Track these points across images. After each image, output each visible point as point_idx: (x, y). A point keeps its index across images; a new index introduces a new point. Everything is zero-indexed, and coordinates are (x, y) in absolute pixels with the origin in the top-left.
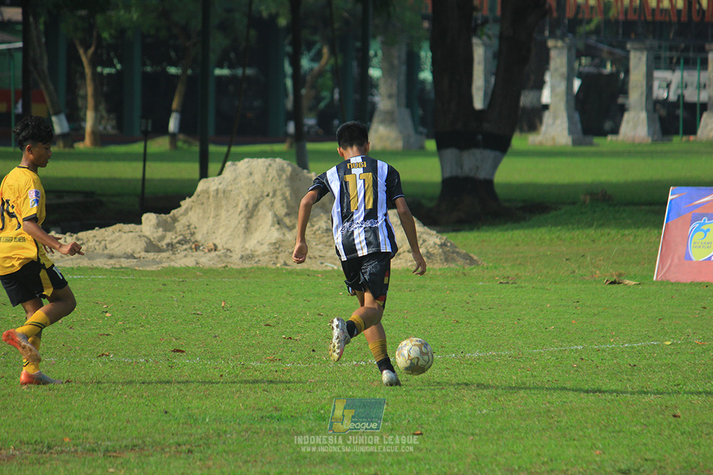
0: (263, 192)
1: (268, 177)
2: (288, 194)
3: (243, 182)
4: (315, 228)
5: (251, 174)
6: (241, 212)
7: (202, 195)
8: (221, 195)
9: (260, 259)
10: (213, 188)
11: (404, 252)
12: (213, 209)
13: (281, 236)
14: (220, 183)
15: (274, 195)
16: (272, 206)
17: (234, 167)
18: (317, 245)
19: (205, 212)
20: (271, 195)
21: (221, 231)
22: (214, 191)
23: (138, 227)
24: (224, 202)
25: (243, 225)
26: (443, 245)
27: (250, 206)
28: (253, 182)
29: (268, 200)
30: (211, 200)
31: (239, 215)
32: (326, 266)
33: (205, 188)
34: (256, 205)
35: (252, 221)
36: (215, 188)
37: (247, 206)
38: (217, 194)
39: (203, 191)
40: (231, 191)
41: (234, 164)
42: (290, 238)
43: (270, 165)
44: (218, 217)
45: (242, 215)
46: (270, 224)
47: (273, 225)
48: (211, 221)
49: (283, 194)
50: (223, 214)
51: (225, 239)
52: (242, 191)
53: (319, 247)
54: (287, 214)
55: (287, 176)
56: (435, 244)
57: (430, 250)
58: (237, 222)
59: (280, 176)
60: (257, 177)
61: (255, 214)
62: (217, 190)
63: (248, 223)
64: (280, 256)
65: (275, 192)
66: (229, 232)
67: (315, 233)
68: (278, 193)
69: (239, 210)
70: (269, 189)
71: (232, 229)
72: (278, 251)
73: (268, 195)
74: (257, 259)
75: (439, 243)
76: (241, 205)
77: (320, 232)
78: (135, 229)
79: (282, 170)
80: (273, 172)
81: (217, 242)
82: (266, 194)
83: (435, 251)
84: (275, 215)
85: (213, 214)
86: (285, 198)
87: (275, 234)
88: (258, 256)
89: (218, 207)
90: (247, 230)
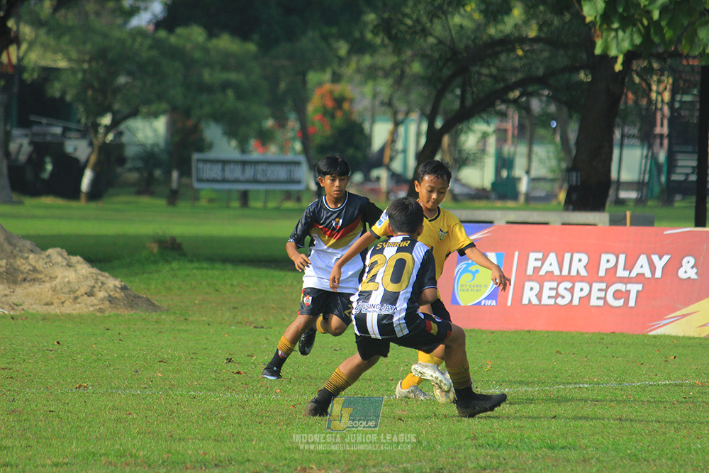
11: (82, 295)
26: (124, 288)
56: (115, 286)
57: (111, 293)
75: (119, 286)
83: (117, 295)
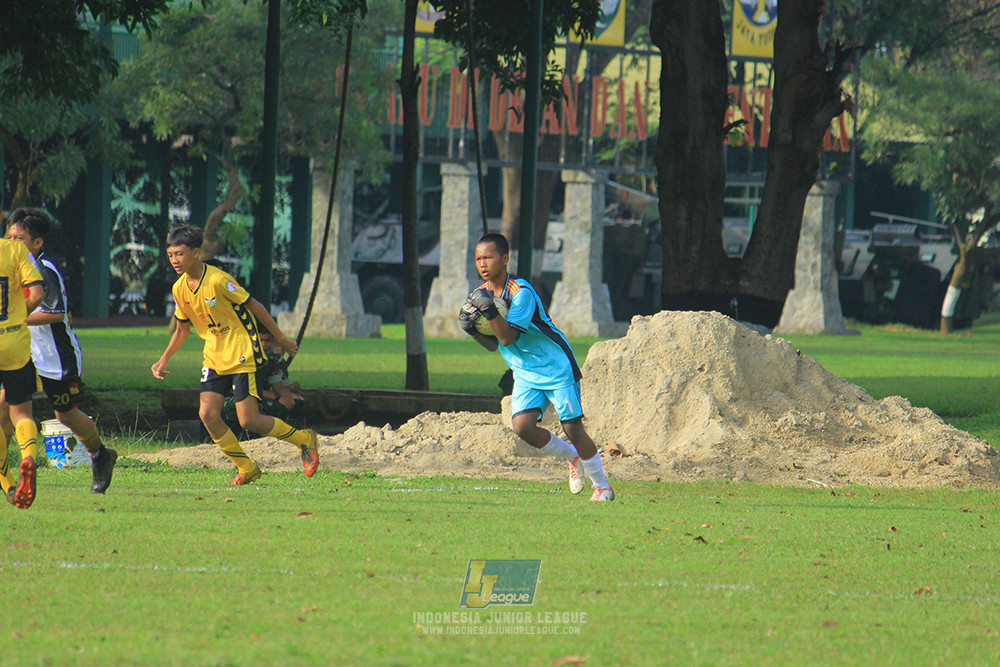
0: (695, 363)
1: (700, 340)
2: (732, 367)
3: (661, 349)
4: (778, 423)
5: (673, 335)
6: (660, 395)
7: (595, 367)
8: (626, 367)
9: (705, 469)
10: (613, 357)
11: (931, 462)
12: (613, 390)
13: (729, 434)
14: (625, 349)
15: (711, 369)
16: (709, 386)
17: (645, 323)
18: (785, 449)
19: (599, 394)
20: (706, 368)
21: (627, 425)
22: (615, 361)
23: (495, 416)
24: (630, 379)
25: (664, 417)
26: (990, 453)
27: (675, 386)
28: (678, 348)
29: (702, 377)
30: (610, 374)
31: (657, 399)
32: (809, 482)
33: (601, 356)
34: (684, 385)
35: (678, 409)
36: (617, 356)
37: (669, 386)
38: (621, 366)
39: (596, 361)
40: (643, 361)
41: (645, 320)
42: (743, 438)
43: (703, 321)
44: (622, 403)
45: (661, 401)
46: (708, 415)
47: (712, 417)
48: (611, 408)
49: (725, 368)
50: (630, 398)
51: (634, 438)
52: (660, 361)
53: (791, 452)
54: (733, 400)
55: (730, 339)
56: (978, 451)
58: (654, 410)
59: (719, 339)
60: (683, 340)
61: (682, 398)
62: (621, 359)
63: (671, 412)
64: (733, 465)
65: (712, 363)
66: (640, 427)
67: (779, 429)
68: (718, 366)
69: (657, 392)
70: (702, 359)
71: (646, 422)
72: (729, 458)
73: (701, 369)
74: (699, 470)
75: (984, 450)
76: (660, 384)
77: (786, 428)
78: (491, 419)
79: (722, 328)
80: (708, 334)
81: (622, 441)
82: (699, 367)
84: (715, 401)
85: (612, 397)
86: (728, 374)
87: (718, 431)
88: (699, 464)
89: (621, 387)
90: (671, 423)
